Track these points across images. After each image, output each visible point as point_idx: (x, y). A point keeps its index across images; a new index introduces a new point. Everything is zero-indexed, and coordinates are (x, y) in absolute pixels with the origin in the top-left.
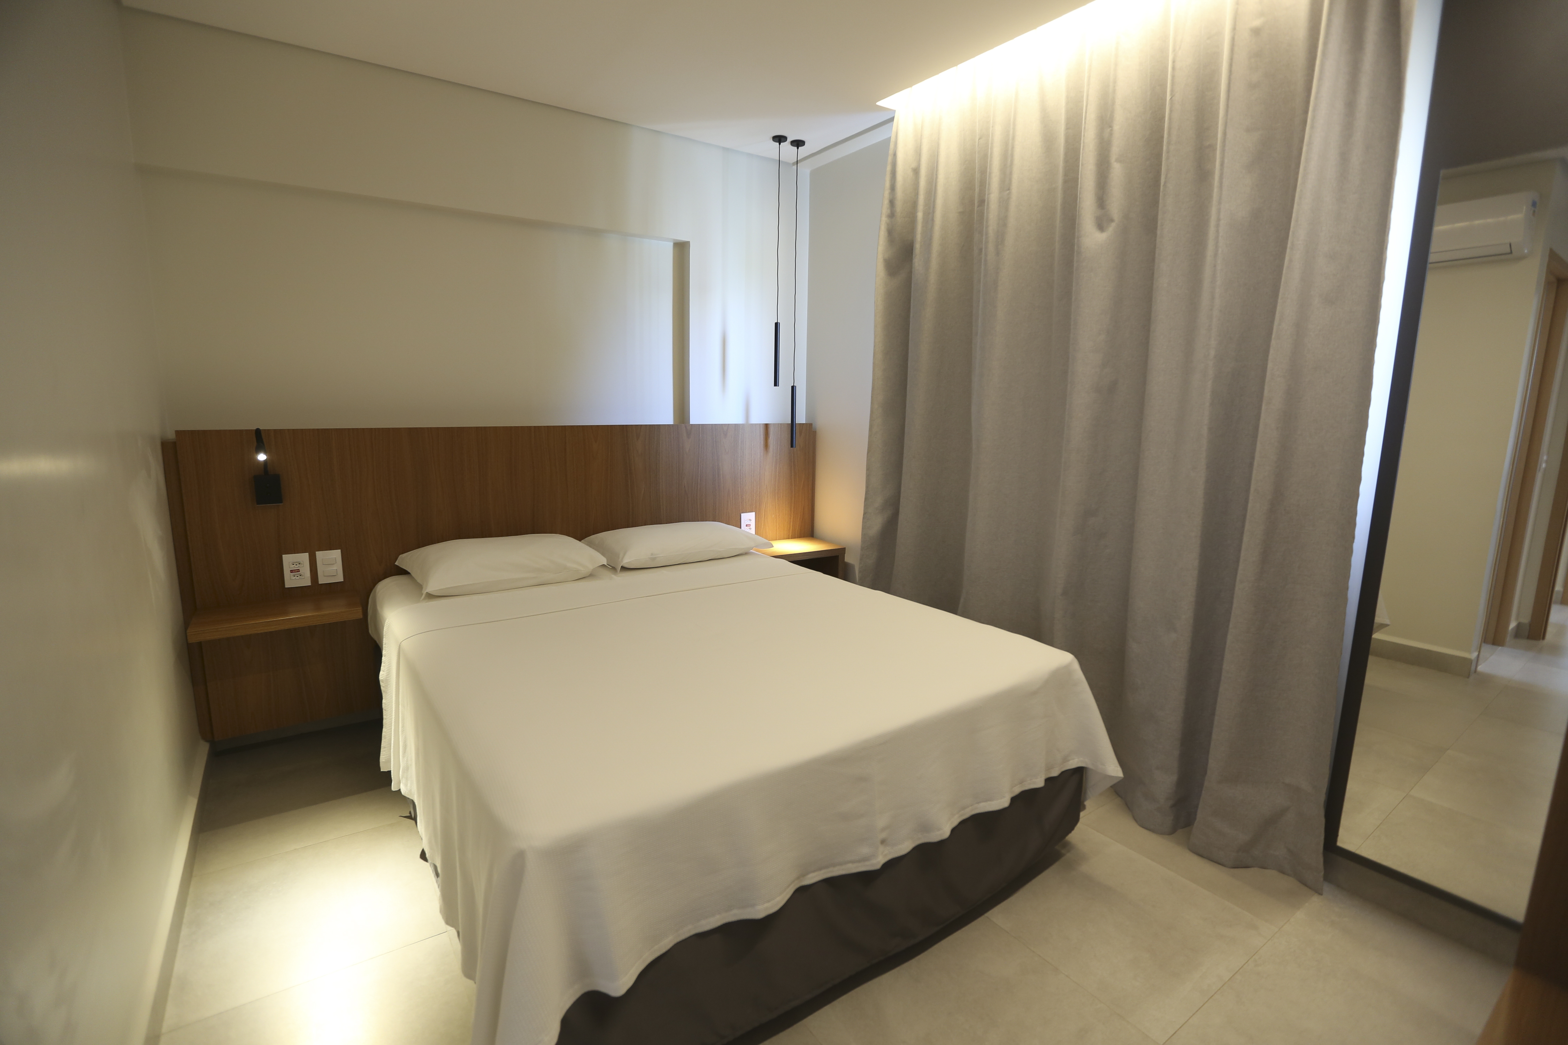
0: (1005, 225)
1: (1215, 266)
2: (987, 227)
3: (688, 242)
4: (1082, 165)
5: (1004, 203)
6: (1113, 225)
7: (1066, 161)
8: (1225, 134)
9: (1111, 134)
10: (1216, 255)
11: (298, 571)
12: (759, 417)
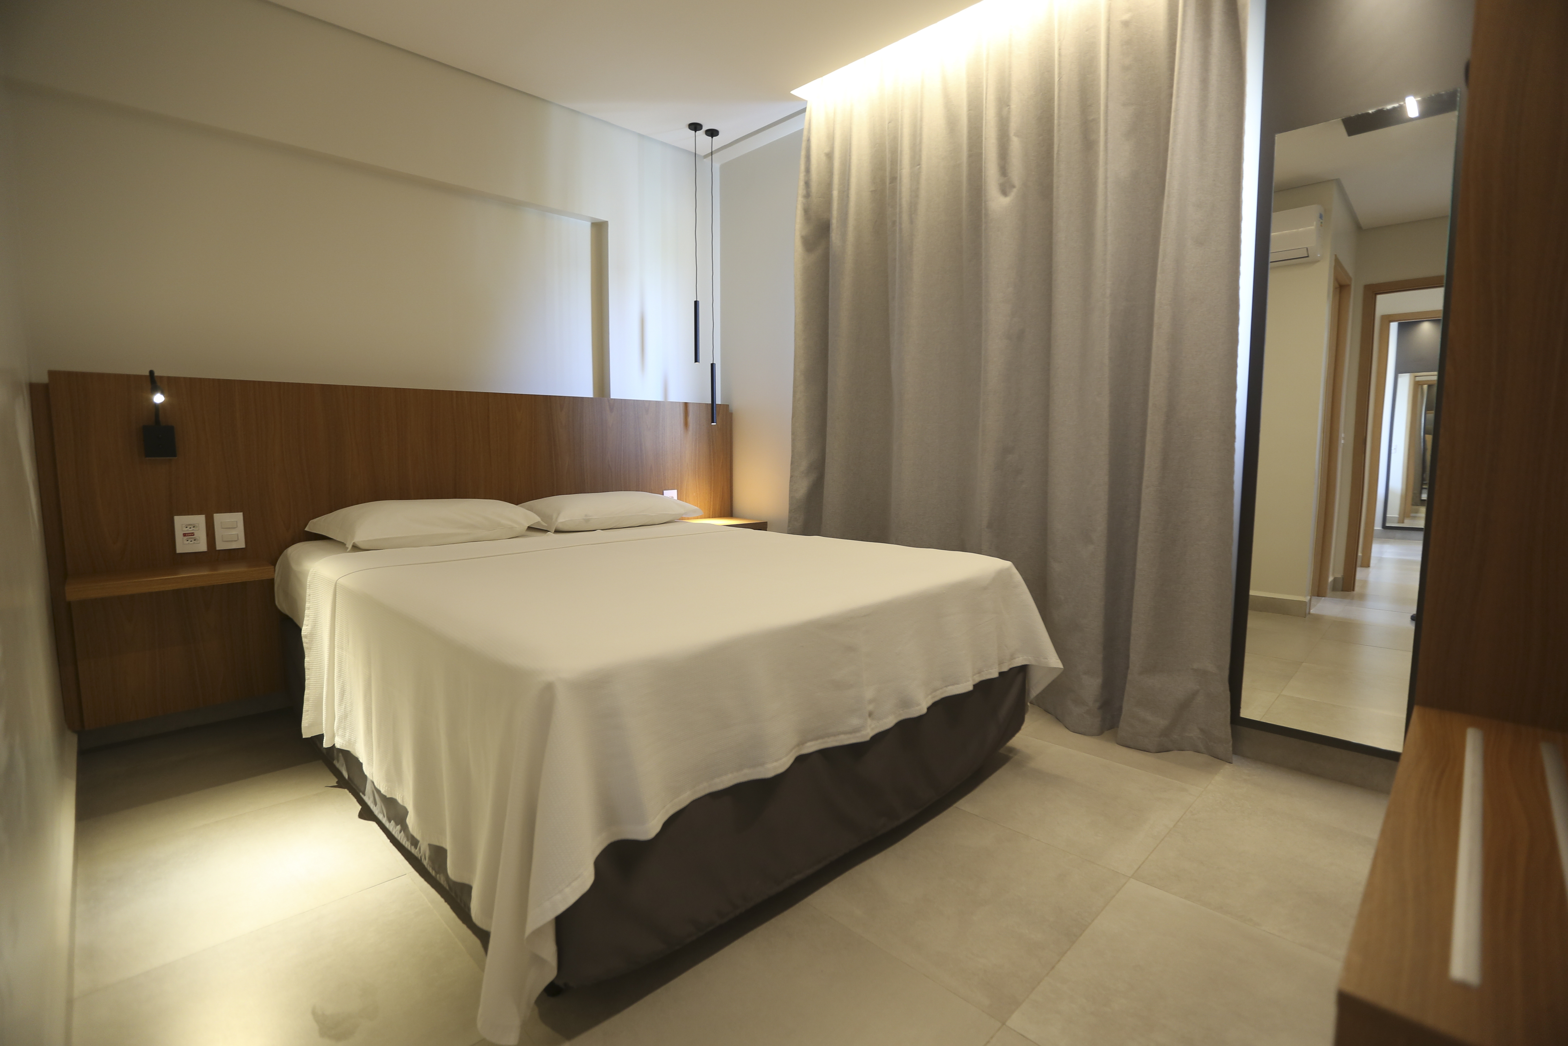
0: (917, 196)
1: (1106, 217)
2: (900, 199)
3: (607, 222)
4: (985, 139)
5: (916, 177)
6: (1015, 190)
7: (970, 138)
8: (1107, 106)
9: (1009, 112)
10: (1106, 208)
11: (193, 534)
12: (680, 394)
